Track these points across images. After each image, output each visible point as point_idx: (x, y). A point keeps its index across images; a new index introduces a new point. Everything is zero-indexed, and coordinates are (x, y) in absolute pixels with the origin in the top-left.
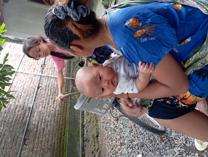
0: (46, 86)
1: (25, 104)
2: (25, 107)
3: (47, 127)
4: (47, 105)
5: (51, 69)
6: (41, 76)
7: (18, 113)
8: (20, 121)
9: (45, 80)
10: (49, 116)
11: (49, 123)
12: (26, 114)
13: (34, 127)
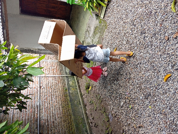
0: (46, 85)
1: (33, 103)
2: (33, 106)
3: (56, 120)
4: (50, 101)
5: (47, 70)
6: (40, 77)
7: (29, 112)
8: (32, 119)
9: (44, 81)
10: (55, 110)
11: (56, 116)
12: (35, 111)
13: (45, 122)
